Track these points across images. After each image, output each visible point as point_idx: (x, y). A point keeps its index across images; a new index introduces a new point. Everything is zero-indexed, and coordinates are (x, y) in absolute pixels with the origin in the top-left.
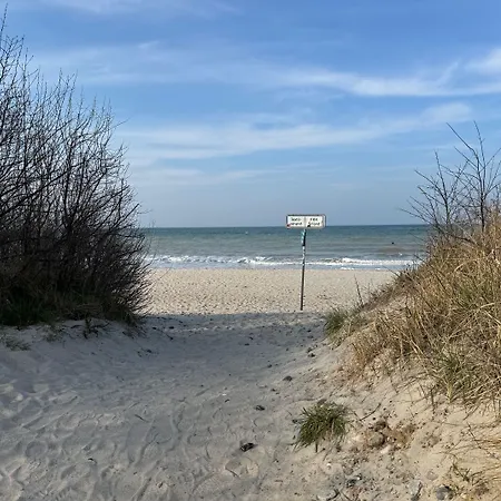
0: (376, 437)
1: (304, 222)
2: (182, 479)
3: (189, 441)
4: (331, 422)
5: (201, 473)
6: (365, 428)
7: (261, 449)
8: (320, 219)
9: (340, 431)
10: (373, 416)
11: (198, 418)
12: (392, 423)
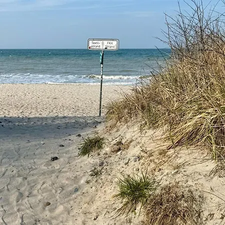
0: (116, 147)
1: (102, 45)
2: (23, 169)
3: (24, 158)
4: (96, 143)
5: (32, 168)
6: (112, 145)
7: (62, 159)
8: (115, 43)
9: (100, 147)
10: (116, 140)
11: (28, 150)
12: (123, 141)
